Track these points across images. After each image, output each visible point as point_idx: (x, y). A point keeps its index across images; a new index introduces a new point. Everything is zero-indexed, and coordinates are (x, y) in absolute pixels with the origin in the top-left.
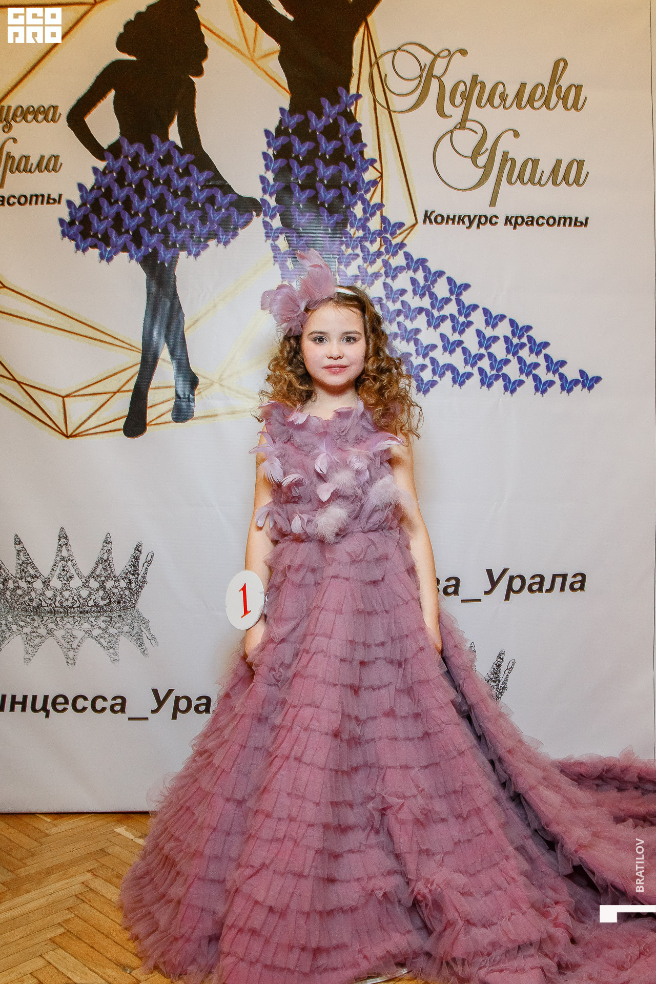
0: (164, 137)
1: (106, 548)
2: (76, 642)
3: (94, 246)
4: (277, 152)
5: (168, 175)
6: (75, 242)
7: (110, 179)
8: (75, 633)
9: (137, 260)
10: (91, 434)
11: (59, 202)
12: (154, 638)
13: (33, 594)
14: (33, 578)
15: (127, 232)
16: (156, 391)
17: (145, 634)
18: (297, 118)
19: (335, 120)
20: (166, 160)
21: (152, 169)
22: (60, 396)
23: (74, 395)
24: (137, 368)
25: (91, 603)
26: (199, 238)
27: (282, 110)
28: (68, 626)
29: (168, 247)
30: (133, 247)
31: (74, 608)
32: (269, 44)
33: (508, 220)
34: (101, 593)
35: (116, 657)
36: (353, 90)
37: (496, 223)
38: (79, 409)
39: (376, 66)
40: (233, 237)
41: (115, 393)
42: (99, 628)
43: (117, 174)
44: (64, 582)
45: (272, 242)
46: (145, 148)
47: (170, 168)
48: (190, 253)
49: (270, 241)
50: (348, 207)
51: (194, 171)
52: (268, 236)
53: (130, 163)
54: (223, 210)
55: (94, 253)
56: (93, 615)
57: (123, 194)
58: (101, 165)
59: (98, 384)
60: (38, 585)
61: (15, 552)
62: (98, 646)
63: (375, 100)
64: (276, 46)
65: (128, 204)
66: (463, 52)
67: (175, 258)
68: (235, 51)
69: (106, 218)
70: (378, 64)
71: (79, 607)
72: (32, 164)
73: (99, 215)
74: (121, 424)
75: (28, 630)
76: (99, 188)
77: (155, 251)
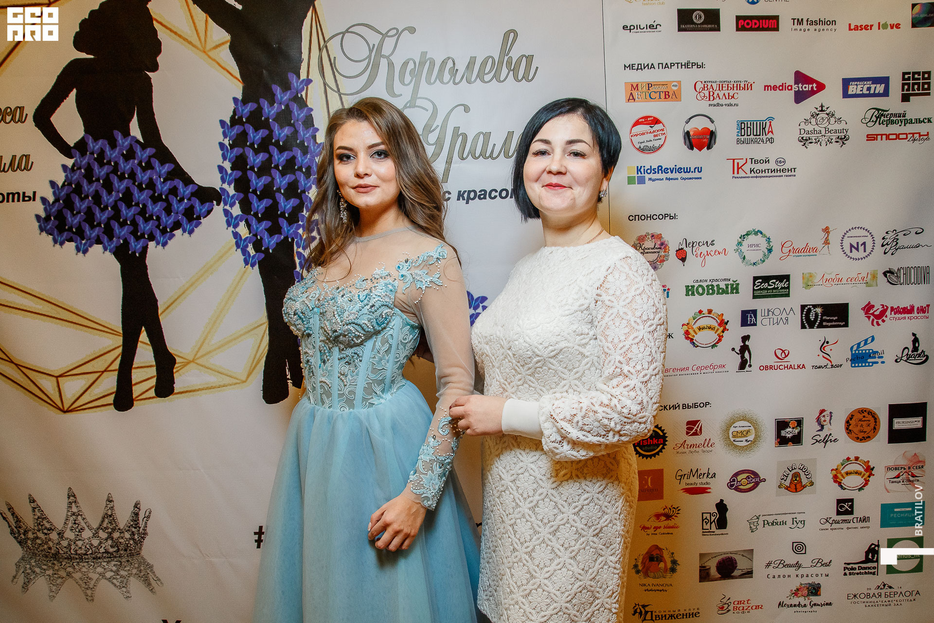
0: (126, 133)
1: (109, 506)
2: (93, 582)
3: (70, 240)
4: (233, 142)
5: (132, 168)
6: (51, 237)
7: (79, 175)
8: (90, 575)
9: (110, 252)
10: (85, 409)
11: (34, 200)
12: (159, 580)
13: (49, 542)
14: (48, 530)
15: (99, 225)
16: (139, 370)
17: (151, 576)
18: (250, 107)
19: (287, 106)
20: (130, 155)
21: (116, 164)
22: (53, 376)
23: (66, 374)
24: (120, 350)
25: (102, 550)
26: (165, 229)
27: (235, 100)
28: (84, 569)
29: (138, 238)
30: (105, 239)
31: (87, 555)
32: (220, 35)
33: (460, 195)
34: (110, 542)
35: (128, 595)
36: (303, 76)
37: (449, 199)
38: (72, 388)
39: (325, 49)
40: (197, 226)
41: (103, 372)
42: (112, 571)
43: (85, 170)
44: (77, 533)
45: (233, 230)
46: (109, 144)
47: (134, 162)
48: (158, 243)
49: (231, 229)
50: (304, 192)
51: (156, 163)
52: (229, 224)
53: (95, 159)
54: (186, 201)
55: (71, 246)
56: (105, 560)
57: (92, 189)
58: (70, 162)
59: (87, 364)
60: (54, 536)
61: (31, 509)
62: (112, 586)
63: (325, 84)
64: (226, 36)
65: (97, 198)
66: (412, 30)
67: (145, 249)
68: (187, 44)
69: (79, 213)
70: (326, 47)
71: (92, 554)
72: (5, 164)
73: (72, 211)
74: (111, 399)
75: (50, 572)
76: (70, 184)
77: (126, 242)
